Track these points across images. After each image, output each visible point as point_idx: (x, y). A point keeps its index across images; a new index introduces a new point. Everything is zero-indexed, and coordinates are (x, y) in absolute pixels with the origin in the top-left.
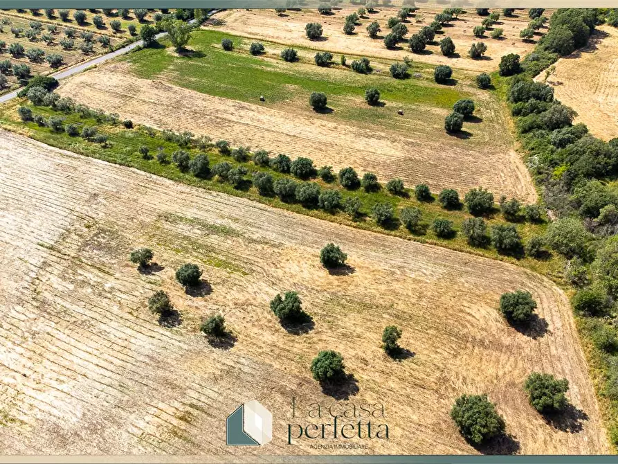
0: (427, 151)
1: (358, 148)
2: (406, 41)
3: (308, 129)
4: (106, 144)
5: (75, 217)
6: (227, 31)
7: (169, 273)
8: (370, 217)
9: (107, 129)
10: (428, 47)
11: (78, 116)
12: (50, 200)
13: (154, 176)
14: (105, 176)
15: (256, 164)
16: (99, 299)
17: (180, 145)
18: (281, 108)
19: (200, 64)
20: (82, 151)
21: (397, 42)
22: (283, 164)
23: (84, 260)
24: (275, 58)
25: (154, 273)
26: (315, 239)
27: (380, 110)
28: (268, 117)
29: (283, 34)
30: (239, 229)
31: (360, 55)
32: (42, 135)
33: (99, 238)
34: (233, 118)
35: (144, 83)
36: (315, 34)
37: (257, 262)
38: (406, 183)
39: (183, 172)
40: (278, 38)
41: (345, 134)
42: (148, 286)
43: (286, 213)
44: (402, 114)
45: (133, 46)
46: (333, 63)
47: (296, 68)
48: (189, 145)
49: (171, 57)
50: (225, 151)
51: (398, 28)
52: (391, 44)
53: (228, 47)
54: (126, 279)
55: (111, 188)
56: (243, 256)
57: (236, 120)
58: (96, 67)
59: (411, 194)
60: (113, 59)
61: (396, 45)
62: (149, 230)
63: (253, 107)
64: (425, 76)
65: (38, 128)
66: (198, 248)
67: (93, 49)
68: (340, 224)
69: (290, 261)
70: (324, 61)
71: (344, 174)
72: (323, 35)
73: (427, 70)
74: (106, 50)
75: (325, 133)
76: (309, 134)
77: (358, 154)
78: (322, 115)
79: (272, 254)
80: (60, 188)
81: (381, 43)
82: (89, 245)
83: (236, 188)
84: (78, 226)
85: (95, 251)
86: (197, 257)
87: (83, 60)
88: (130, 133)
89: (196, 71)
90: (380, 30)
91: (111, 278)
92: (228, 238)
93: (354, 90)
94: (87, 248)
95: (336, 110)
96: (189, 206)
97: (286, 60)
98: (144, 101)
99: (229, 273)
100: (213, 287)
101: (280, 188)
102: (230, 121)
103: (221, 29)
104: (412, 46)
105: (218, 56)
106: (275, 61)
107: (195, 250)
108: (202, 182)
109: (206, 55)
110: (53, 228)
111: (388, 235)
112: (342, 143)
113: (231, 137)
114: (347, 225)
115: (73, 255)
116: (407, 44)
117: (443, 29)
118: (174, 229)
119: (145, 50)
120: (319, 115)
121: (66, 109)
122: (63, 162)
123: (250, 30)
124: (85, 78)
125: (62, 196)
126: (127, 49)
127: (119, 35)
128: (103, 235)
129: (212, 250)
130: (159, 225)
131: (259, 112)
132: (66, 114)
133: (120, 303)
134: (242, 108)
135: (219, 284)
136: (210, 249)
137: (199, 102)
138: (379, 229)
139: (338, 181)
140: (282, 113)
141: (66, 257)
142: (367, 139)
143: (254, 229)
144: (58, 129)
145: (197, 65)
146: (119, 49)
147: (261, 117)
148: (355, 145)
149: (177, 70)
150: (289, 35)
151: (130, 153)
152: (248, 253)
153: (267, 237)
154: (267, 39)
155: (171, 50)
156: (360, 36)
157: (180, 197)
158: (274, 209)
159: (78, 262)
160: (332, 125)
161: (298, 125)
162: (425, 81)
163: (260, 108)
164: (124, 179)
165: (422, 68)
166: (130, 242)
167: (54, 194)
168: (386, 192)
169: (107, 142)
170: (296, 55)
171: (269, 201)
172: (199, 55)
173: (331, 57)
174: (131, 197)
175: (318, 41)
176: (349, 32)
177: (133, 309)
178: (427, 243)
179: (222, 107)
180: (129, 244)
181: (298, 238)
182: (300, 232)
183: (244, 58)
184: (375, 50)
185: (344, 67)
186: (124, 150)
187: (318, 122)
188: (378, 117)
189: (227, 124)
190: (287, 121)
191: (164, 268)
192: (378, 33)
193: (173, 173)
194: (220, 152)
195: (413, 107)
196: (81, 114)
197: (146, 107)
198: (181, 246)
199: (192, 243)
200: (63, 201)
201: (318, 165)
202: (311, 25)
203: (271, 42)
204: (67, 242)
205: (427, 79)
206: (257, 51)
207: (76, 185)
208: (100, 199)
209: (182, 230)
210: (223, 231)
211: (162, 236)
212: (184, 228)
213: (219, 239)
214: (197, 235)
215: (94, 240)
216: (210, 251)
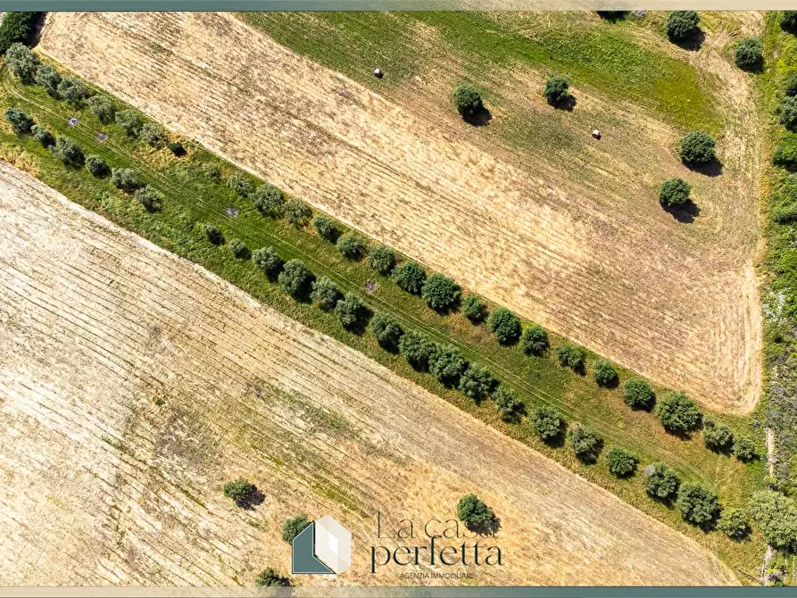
5: (138, 380)
7: (272, 508)
8: (527, 415)
9: (147, 155)
16: (195, 550)
23: (165, 474)
25: (254, 506)
27: (565, 118)
28: (387, 129)
30: (353, 421)
33: (175, 428)
37: (379, 494)
39: (270, 279)
42: (250, 530)
43: (415, 389)
44: (599, 138)
54: (221, 514)
56: (361, 480)
62: (238, 415)
66: (304, 458)
68: (486, 424)
77: (521, 249)
78: (472, 128)
79: (397, 479)
82: (167, 442)
84: (146, 401)
85: (176, 457)
86: (303, 477)
91: (204, 512)
92: (340, 441)
95: (495, 113)
107: (300, 462)
108: (299, 306)
110: (115, 405)
114: (495, 428)
115: (149, 462)
118: (270, 415)
120: (468, 128)
128: (180, 422)
129: (322, 464)
130: (249, 405)
133: (221, 561)
136: (319, 462)
140: (410, 119)
141: (142, 466)
143: (373, 423)
152: (368, 475)
158: (400, 380)
159: (158, 478)
166: (217, 438)
177: (237, 572)
180: (216, 444)
191: (264, 497)
198: (282, 452)
199: (296, 447)
204: (138, 435)
205: (654, 24)
209: (280, 419)
210: (333, 425)
211: (255, 429)
212: (283, 415)
213: (329, 442)
214: (301, 431)
215: (171, 434)
216: (319, 468)
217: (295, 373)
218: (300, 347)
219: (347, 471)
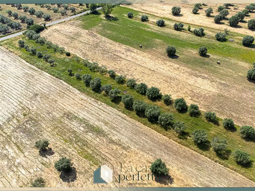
0: (234, 91)
1: (190, 83)
2: (227, 19)
3: (162, 67)
4: (54, 64)
5: (21, 107)
6: (132, 8)
7: (55, 158)
8: (190, 137)
9: (58, 55)
10: (240, 24)
11: (46, 47)
12: (13, 95)
13: (71, 87)
14: (46, 83)
15: (128, 86)
16: (8, 171)
17: (91, 69)
18: (149, 53)
19: (115, 24)
20: (40, 67)
21: (221, 20)
22: (143, 90)
23: (13, 139)
24: (153, 24)
25: (47, 156)
26: (151, 147)
27: (206, 59)
28: (141, 57)
29: (160, 11)
30: (106, 131)
31: (199, 26)
32: (26, 55)
33: (27, 124)
34: (123, 56)
35: (84, 32)
36: (176, 12)
37: (110, 159)
38: (218, 113)
39: (87, 86)
40: (157, 13)
41: (183, 73)
42: (40, 166)
43: (137, 123)
44: (220, 64)
45: (85, 13)
46: (183, 29)
47: (163, 30)
48: (96, 70)
49: (101, 19)
50: (113, 76)
51: (223, 12)
52: (218, 21)
53: (130, 16)
54: (30, 157)
55: (46, 91)
56: (103, 152)
57: (124, 57)
58: (64, 22)
59: (220, 122)
60: (74, 19)
61: (221, 21)
62: (56, 123)
63: (135, 50)
64: (236, 41)
65: (25, 51)
66: (78, 141)
67: (67, 13)
68: (170, 138)
69: (131, 163)
70: (178, 28)
71: (178, 102)
72: (180, 13)
73: (238, 37)
74: (72, 14)
75: (171, 71)
76: (162, 70)
77: (189, 87)
78: (172, 59)
79: (121, 155)
80: (21, 88)
81: (212, 20)
82: (20, 128)
83: (113, 101)
84: (20, 114)
85: (21, 133)
86: (75, 148)
87: (60, 18)
88: (67, 59)
89: (111, 28)
90: (212, 13)
91: (22, 155)
92: (98, 137)
93: (192, 45)
94: (18, 131)
95: (180, 56)
96: (83, 110)
97: (159, 25)
98: (81, 42)
99: (91, 165)
100: (78, 175)
101: (136, 107)
102: (121, 57)
103: (130, 7)
104: (230, 23)
105: (124, 20)
106: (152, 25)
107: (76, 142)
108: (95, 94)
109: (118, 20)
110: (6, 113)
111: (201, 154)
112: (180, 79)
113: (118, 67)
114: (174, 140)
115: (8, 134)
116: (228, 21)
117: (250, 14)
118: (69, 124)
119: (91, 15)
120: (170, 59)
121: (42, 42)
122: (29, 72)
123: (144, 8)
124: (57, 27)
125: (19, 93)
126: (82, 14)
127: (81, 7)
128: (30, 122)
129: (86, 144)
130: (62, 120)
131: (137, 54)
132: (41, 45)
133: (19, 177)
134: (129, 50)
135: (82, 173)
136: (85, 144)
137: (108, 45)
138: (195, 147)
139: (174, 104)
140: (150, 56)
141: (4, 135)
142: (196, 78)
143: (115, 132)
144: (34, 53)
145: (112, 25)
146: (78, 14)
147: (138, 57)
148: (188, 81)
149: (102, 26)
150: (163, 12)
151: (63, 71)
152: (107, 151)
153: (122, 140)
154: (151, 13)
155: (102, 16)
156: (201, 15)
157: (81, 102)
158: (131, 119)
159: (9, 140)
160: (176, 66)
161: (157, 64)
162: (236, 44)
163: (139, 51)
164: (55, 87)
165: (235, 36)
166: (43, 129)
167: (16, 91)
168: (204, 118)
169: (54, 63)
170: (164, 23)
171: (129, 113)
172: (115, 19)
173: (183, 26)
174: (55, 98)
175: (177, 16)
176: (195, 12)
177: (24, 184)
178: (229, 167)
179: (118, 49)
180: (41, 131)
181: (140, 144)
182: (143, 140)
183: (137, 23)
184: (208, 23)
185: (189, 32)
186: (61, 68)
187: (168, 63)
188: (204, 64)
189: (119, 59)
190: (152, 61)
191: (54, 153)
192: (211, 14)
193: (81, 86)
194: (110, 76)
195: (227, 60)
196: (48, 46)
197: (81, 44)
198: (69, 138)
199: (76, 137)
200: (19, 96)
201: (164, 92)
202: (175, 7)
203: (153, 15)
204: (9, 124)
205: (237, 43)
206: (144, 19)
207: (29, 87)
208: (38, 98)
209: (73, 126)
210: (96, 131)
211: (61, 128)
212: (75, 125)
213: (92, 136)
214: (81, 131)
215: (24, 125)
216: (84, 145)
217: (86, 113)
218: (91, 105)
219: (97, 148)
